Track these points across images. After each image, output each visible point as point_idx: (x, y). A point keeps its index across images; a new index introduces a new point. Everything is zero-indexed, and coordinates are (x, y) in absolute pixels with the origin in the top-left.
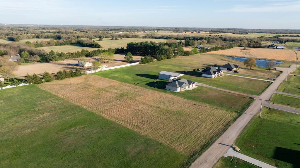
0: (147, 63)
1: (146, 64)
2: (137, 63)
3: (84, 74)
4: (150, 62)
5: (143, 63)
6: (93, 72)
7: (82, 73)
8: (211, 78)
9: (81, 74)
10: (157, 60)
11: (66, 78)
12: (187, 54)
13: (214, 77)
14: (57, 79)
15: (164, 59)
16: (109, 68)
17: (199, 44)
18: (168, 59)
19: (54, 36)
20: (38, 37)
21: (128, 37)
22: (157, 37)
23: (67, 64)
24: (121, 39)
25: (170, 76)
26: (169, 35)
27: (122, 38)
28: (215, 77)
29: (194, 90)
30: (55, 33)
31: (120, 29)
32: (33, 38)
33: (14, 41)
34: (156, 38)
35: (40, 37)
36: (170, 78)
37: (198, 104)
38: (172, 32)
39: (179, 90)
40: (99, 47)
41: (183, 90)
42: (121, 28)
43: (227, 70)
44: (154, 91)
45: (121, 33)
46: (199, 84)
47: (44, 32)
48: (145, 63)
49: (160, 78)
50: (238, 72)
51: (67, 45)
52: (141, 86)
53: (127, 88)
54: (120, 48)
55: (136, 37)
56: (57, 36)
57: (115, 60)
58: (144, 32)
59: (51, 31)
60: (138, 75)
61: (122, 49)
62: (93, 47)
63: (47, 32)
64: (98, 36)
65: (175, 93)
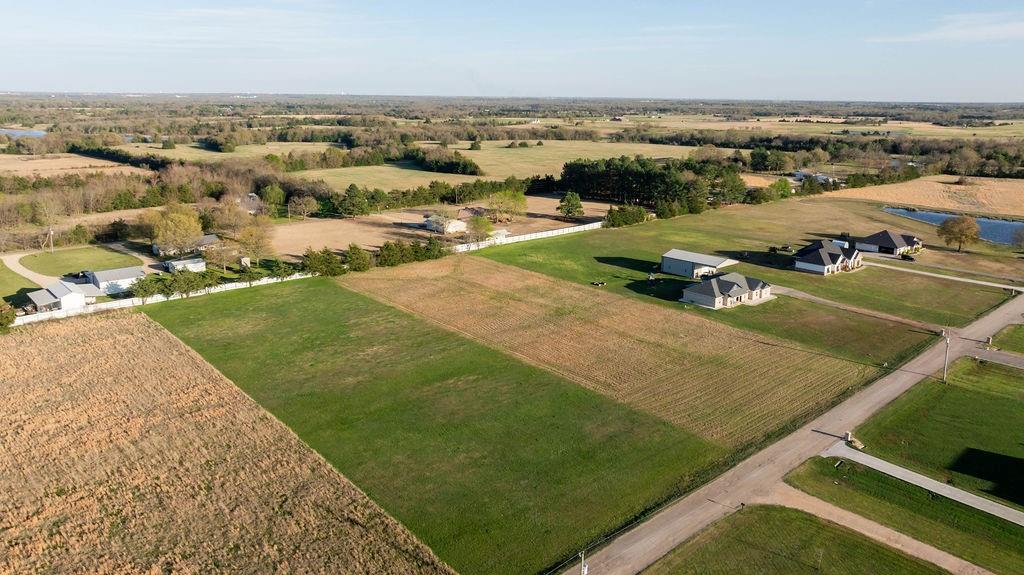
0: (626, 224)
1: (624, 228)
2: (597, 225)
3: (449, 253)
4: (637, 221)
5: (613, 226)
6: (473, 247)
7: (444, 249)
8: (822, 274)
9: (441, 255)
10: (659, 216)
11: (404, 262)
12: (754, 197)
13: (833, 272)
14: (381, 264)
15: (681, 213)
16: (516, 239)
17: (800, 163)
18: (691, 212)
19: (330, 134)
20: (282, 138)
21: (559, 137)
22: (658, 137)
23: (394, 224)
24: (540, 144)
25: (694, 265)
26: (701, 132)
27: (542, 141)
28: (836, 273)
29: (764, 307)
30: (332, 124)
31: (534, 109)
32: (270, 139)
33: (220, 151)
34: (653, 141)
35: (289, 138)
36: (696, 271)
37: (770, 341)
38: (711, 117)
39: (719, 303)
40: (473, 173)
41: (731, 303)
42: (537, 106)
43: (880, 251)
44: (647, 305)
45: (537, 123)
46: (782, 290)
47: (298, 122)
48: (619, 226)
49: (665, 270)
50: (912, 259)
51: (377, 164)
52: (610, 290)
53: (571, 293)
54: (543, 177)
55: (589, 136)
56: (339, 135)
57: (530, 215)
58: (615, 119)
59: (317, 117)
60: (601, 260)
61: (549, 179)
62: (457, 173)
63: (305, 122)
64: (465, 134)
65: (708, 313)
